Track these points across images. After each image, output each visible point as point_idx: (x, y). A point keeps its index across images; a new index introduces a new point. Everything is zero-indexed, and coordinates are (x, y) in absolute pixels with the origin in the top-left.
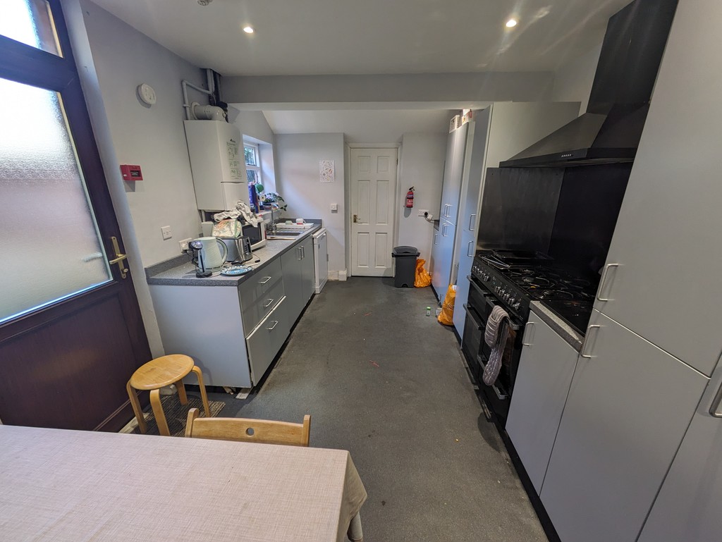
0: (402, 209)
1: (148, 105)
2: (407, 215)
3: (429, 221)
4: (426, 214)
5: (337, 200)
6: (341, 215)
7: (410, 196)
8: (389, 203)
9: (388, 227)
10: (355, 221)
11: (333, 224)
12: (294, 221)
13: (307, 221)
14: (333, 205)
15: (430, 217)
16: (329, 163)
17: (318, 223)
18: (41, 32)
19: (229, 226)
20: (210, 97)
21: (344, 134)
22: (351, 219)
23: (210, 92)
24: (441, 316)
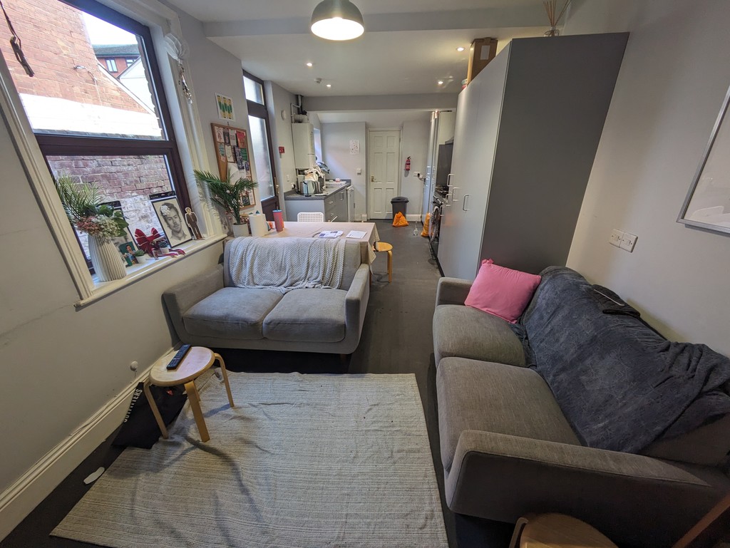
0: (403, 171)
1: (283, 119)
2: (406, 176)
3: (421, 179)
4: (419, 175)
5: (361, 167)
6: (363, 176)
7: (408, 164)
8: (395, 167)
9: (394, 185)
10: (372, 181)
11: (358, 183)
12: (334, 180)
13: (343, 180)
14: (359, 170)
15: (421, 176)
16: (355, 142)
17: (349, 182)
18: (258, 96)
19: (313, 176)
20: (298, 109)
21: (366, 123)
22: (369, 180)
23: (299, 107)
24: (423, 232)
